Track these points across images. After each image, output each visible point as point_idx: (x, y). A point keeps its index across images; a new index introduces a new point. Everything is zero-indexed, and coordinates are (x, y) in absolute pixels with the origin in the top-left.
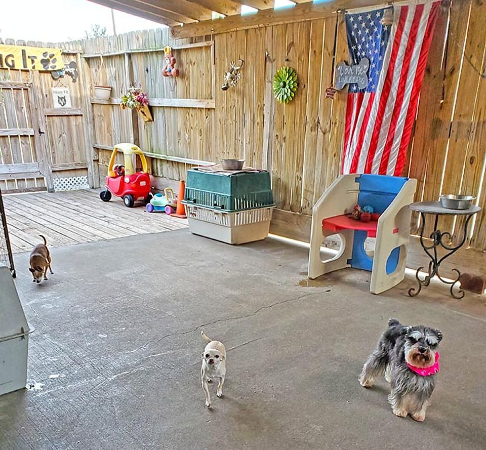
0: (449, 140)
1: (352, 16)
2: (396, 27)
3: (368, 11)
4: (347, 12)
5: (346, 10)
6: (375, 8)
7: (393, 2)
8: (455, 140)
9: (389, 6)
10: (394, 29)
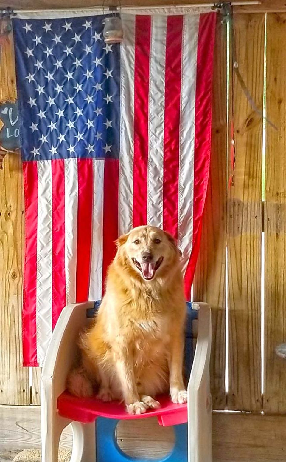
0: (263, 234)
1: (29, 22)
2: (132, 49)
3: (65, 17)
4: (15, 14)
5: (15, 12)
6: (79, 13)
7: (120, 5)
8: (275, 235)
9: (111, 12)
10: (128, 52)
